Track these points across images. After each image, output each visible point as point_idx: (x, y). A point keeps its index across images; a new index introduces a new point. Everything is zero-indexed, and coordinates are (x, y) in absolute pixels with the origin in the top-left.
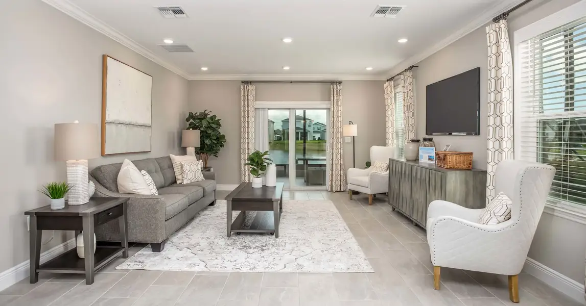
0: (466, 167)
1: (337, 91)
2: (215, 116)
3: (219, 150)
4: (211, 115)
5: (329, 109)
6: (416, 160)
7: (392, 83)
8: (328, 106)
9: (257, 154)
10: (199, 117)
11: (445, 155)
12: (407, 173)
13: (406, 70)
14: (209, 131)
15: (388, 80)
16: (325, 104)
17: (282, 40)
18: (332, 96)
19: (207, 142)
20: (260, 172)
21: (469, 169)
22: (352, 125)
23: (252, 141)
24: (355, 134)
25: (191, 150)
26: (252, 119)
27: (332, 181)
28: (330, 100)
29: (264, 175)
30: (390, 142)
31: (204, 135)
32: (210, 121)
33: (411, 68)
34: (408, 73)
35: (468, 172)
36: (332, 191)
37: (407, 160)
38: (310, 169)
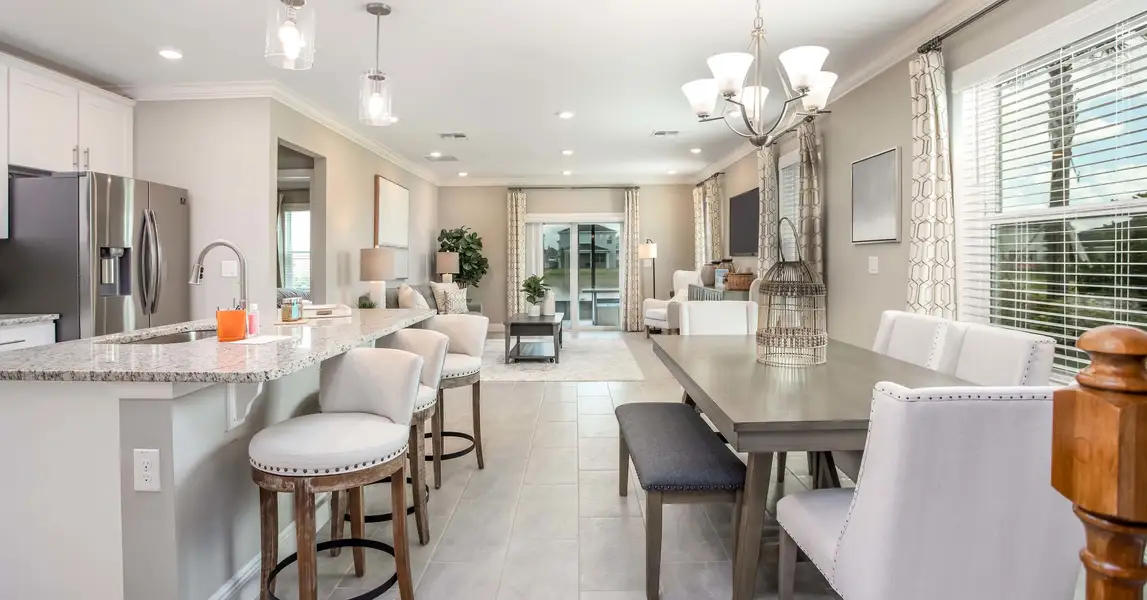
0: (746, 287)
2: (475, 234)
3: (480, 278)
4: (470, 232)
7: (701, 190)
8: (620, 219)
9: (534, 280)
10: (454, 235)
13: (712, 177)
14: (469, 254)
15: (696, 186)
16: (617, 217)
17: (561, 151)
18: (627, 206)
19: (466, 267)
20: (537, 299)
22: (650, 244)
23: (522, 266)
25: (448, 277)
26: (521, 238)
27: (626, 318)
28: (624, 212)
29: (542, 303)
31: (463, 259)
32: (470, 241)
33: (717, 174)
34: (714, 181)
36: (626, 330)
37: (705, 285)
38: (599, 305)
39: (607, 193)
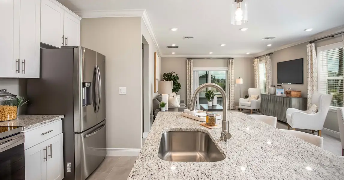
0: (300, 96)
1: (231, 62)
2: (177, 75)
4: (175, 74)
6: (275, 94)
7: (258, 59)
8: (227, 70)
9: (210, 92)
10: (169, 75)
11: (290, 92)
12: (272, 99)
13: (267, 55)
14: (175, 82)
15: (255, 58)
16: (226, 69)
18: (229, 65)
19: (175, 87)
22: (240, 79)
24: (241, 83)
26: (192, 76)
27: (229, 104)
28: (228, 67)
29: (212, 100)
30: (257, 86)
31: (174, 84)
32: (175, 77)
33: (270, 54)
34: (268, 57)
35: (300, 98)
36: (229, 109)
37: (271, 94)
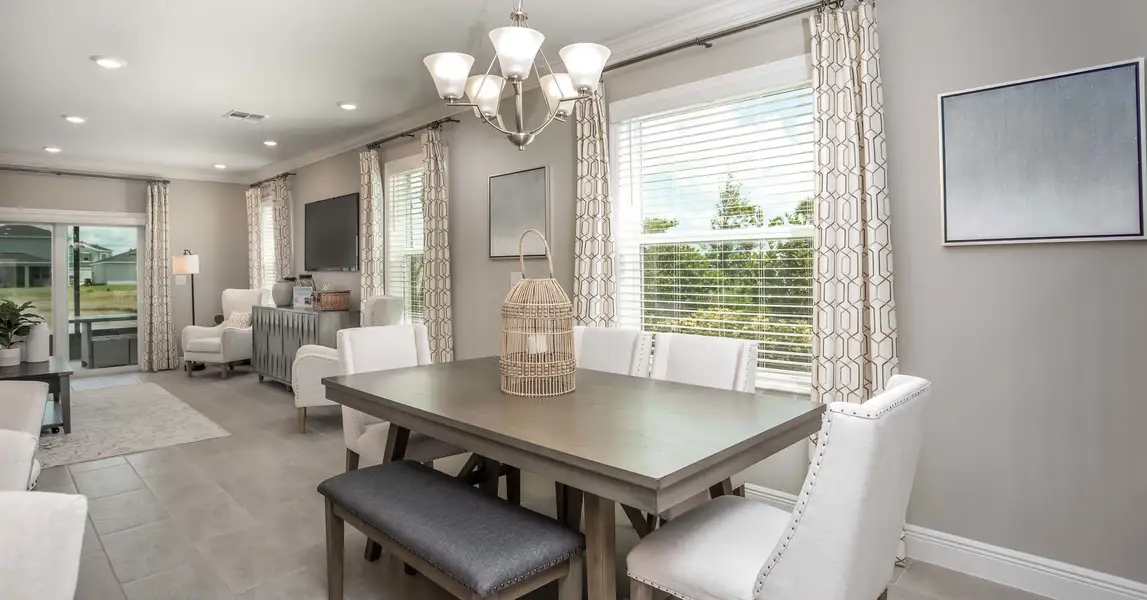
0: (344, 307)
1: (159, 196)
5: (144, 227)
6: (290, 304)
7: (258, 191)
8: (142, 222)
11: (321, 295)
12: (277, 324)
13: (278, 177)
15: (252, 186)
16: (133, 219)
17: (64, 118)
18: (150, 204)
20: (14, 338)
21: (346, 310)
24: (195, 270)
27: (150, 352)
29: (25, 342)
30: (256, 282)
33: (285, 175)
34: (280, 182)
35: (344, 312)
36: (151, 370)
37: (278, 306)
38: (95, 339)
39: (121, 186)
